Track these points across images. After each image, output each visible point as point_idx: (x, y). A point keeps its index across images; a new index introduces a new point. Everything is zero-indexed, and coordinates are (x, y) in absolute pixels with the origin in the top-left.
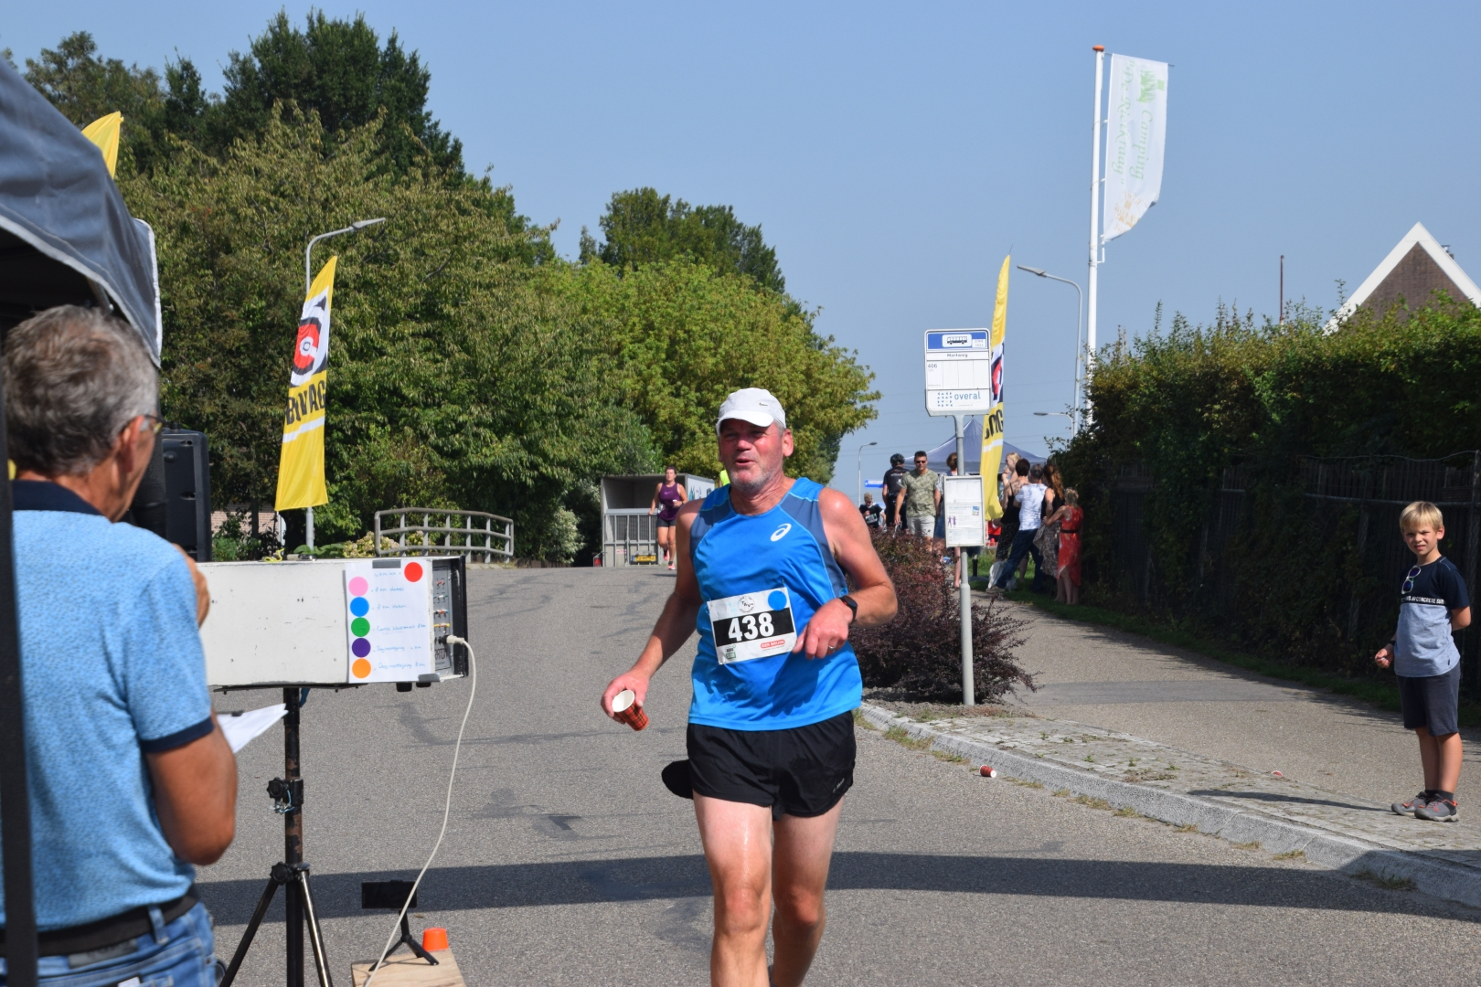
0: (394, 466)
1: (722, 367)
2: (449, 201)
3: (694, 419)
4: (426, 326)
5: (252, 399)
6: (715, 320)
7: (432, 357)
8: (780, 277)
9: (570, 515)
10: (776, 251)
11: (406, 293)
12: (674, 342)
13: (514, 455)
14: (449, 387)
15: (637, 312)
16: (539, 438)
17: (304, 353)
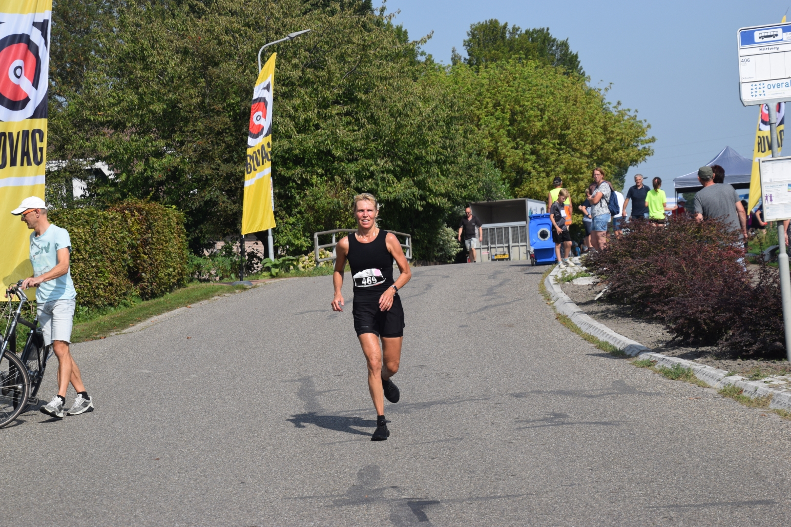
0: (329, 203)
1: (547, 128)
2: (357, 23)
3: (529, 163)
4: (346, 108)
5: (235, 163)
6: (540, 97)
7: (351, 128)
8: (582, 71)
9: (450, 230)
11: (333, 87)
12: (513, 113)
13: (409, 191)
14: (363, 148)
15: (489, 95)
16: (425, 178)
17: (257, 123)
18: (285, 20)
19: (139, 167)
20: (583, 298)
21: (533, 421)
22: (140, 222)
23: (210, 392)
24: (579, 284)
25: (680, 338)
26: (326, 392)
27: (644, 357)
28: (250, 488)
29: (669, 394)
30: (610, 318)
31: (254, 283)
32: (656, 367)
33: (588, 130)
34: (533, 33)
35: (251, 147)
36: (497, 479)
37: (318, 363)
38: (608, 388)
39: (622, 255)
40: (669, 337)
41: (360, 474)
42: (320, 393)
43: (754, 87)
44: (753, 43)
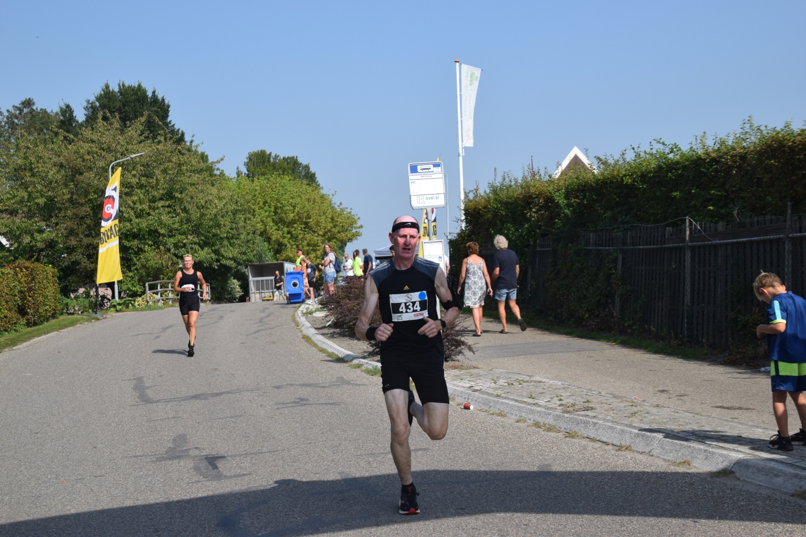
0: (156, 263)
1: (297, 218)
2: (175, 149)
3: (286, 239)
4: (168, 203)
5: (93, 237)
6: (292, 198)
7: (171, 216)
8: (318, 183)
9: (235, 281)
10: (316, 173)
11: (159, 189)
12: (276, 208)
13: (209, 256)
14: (179, 228)
15: (260, 196)
16: (220, 248)
17: (107, 212)
18: (127, 146)
19: (27, 239)
20: (319, 324)
21: (287, 403)
22: (26, 276)
23: (74, 388)
24: (317, 316)
25: (377, 350)
26: (152, 387)
27: (356, 362)
28: (100, 451)
29: (371, 385)
30: (336, 337)
31: (105, 316)
32: (363, 368)
33: (322, 219)
34: (287, 159)
35: (103, 227)
36: (263, 441)
37: (147, 368)
38: (334, 382)
39: (343, 298)
40: (371, 349)
41: (174, 440)
42: (148, 388)
43: (418, 198)
44: (417, 172)
